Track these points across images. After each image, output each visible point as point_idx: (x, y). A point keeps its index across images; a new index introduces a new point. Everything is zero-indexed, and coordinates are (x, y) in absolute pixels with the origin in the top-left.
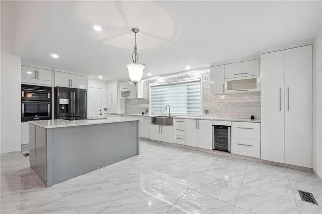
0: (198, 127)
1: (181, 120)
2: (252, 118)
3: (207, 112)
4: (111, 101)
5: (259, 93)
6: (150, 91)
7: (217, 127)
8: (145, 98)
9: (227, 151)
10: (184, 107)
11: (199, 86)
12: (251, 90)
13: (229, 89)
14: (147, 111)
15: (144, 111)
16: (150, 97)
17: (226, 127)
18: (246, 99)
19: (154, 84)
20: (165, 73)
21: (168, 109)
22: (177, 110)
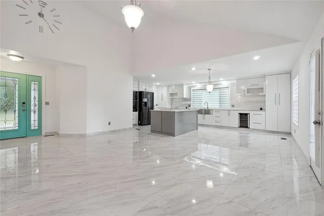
0: (229, 114)
1: (217, 111)
2: (261, 109)
3: (233, 106)
4: (162, 100)
5: (265, 96)
6: (192, 92)
7: (241, 114)
8: (188, 97)
9: (247, 127)
10: (217, 103)
11: (228, 91)
12: (260, 94)
13: (248, 93)
14: (189, 106)
15: (187, 106)
16: (192, 97)
17: (246, 114)
18: (258, 98)
19: (195, 88)
20: (204, 82)
21: (206, 104)
22: (213, 105)
